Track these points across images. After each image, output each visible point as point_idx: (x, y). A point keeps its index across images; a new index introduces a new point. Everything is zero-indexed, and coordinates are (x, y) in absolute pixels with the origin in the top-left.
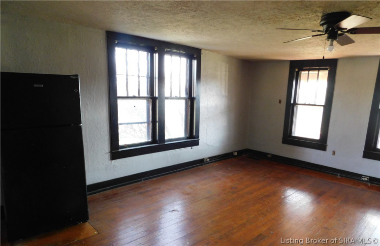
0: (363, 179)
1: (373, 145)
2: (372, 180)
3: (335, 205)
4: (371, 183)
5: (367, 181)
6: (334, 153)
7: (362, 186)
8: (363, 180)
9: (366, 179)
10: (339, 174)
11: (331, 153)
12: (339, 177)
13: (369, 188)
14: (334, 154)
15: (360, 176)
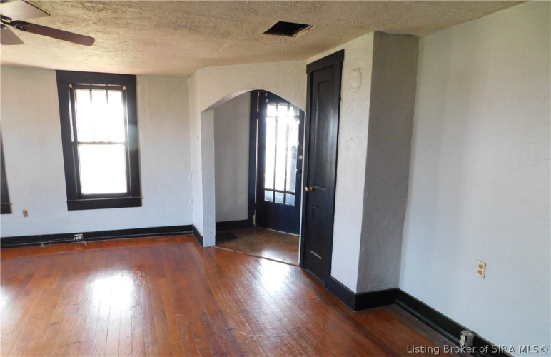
0: (76, 238)
1: (77, 191)
2: (87, 236)
3: (54, 287)
4: (87, 240)
5: (81, 240)
6: (26, 214)
7: (78, 249)
8: (76, 241)
9: (80, 238)
10: (41, 242)
11: (22, 214)
12: (43, 246)
13: (86, 247)
14: (27, 216)
15: (71, 235)
